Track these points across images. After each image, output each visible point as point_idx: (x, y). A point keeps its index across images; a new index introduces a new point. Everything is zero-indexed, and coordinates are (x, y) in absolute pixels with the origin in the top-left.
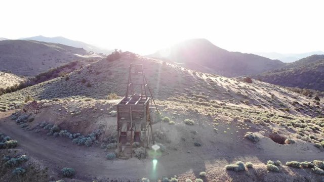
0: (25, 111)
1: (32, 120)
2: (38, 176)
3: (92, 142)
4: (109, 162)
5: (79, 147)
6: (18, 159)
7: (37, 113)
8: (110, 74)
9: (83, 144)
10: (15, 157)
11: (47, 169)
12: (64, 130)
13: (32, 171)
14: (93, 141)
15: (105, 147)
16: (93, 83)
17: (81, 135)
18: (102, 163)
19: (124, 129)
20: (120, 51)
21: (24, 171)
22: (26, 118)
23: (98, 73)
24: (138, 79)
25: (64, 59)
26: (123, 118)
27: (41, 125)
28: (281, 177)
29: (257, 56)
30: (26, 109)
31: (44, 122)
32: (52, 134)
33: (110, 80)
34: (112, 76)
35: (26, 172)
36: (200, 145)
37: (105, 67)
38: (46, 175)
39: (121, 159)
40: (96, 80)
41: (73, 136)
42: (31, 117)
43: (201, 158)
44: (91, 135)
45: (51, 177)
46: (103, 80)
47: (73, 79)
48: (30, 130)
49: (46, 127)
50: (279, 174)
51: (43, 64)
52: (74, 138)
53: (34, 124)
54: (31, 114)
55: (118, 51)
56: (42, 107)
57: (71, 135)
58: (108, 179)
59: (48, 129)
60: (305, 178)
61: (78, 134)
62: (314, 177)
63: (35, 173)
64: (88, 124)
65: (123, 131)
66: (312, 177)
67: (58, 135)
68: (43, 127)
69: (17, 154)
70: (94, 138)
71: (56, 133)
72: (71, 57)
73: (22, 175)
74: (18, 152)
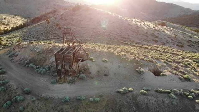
0: (14, 49)
1: (17, 55)
2: (12, 93)
3: (45, 72)
4: (51, 85)
5: (38, 75)
6: (4, 81)
7: (20, 51)
8: (73, 21)
9: (40, 73)
10: (3, 80)
11: (17, 88)
12: (32, 63)
13: (9, 89)
14: (47, 71)
15: (52, 75)
16: (62, 26)
17: (40, 67)
18: (48, 86)
19: (59, 67)
20: (81, 4)
21: (5, 89)
22: (14, 54)
23: (66, 20)
24: (89, 25)
25: (51, 7)
26: (59, 61)
27: (21, 59)
28: (147, 99)
29: (175, 5)
30: (14, 48)
31: (23, 57)
32: (26, 66)
33: (73, 25)
34: (74, 22)
35: (6, 90)
36: (107, 75)
37: (70, 16)
38: (16, 92)
39: (59, 83)
40: (65, 24)
41: (36, 68)
42: (17, 54)
43: (105, 84)
44: (46, 67)
45: (18, 93)
46: (68, 25)
47: (52, 23)
48: (15, 62)
49: (23, 60)
50: (147, 97)
51: (39, 10)
52: (37, 68)
53: (17, 58)
54: (17, 52)
55: (79, 4)
56: (23, 48)
57: (35, 67)
58: (48, 96)
59: (24, 62)
60: (162, 100)
61: (39, 66)
62: (168, 100)
63: (11, 90)
64: (45, 60)
65: (58, 69)
66: (167, 100)
67: (29, 66)
68: (22, 60)
69: (4, 78)
70: (47, 69)
71: (27, 65)
72: (55, 6)
73: (5, 91)
74: (5, 77)
